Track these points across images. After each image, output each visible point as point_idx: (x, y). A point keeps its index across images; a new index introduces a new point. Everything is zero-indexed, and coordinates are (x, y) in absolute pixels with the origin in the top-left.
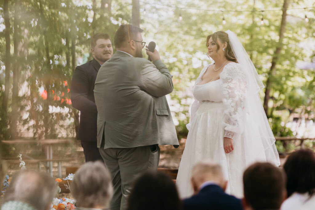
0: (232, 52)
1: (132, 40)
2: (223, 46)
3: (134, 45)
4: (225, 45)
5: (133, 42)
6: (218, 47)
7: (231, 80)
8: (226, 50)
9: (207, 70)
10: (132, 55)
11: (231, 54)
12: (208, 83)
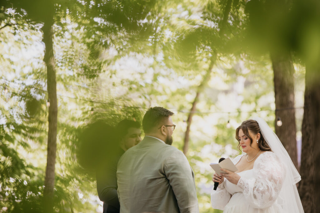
0: (265, 141)
1: (164, 126)
2: (256, 137)
3: (165, 130)
4: (258, 136)
5: (164, 127)
6: (252, 141)
7: (263, 167)
8: (259, 141)
9: (241, 159)
10: (162, 140)
11: (264, 144)
12: (242, 172)
